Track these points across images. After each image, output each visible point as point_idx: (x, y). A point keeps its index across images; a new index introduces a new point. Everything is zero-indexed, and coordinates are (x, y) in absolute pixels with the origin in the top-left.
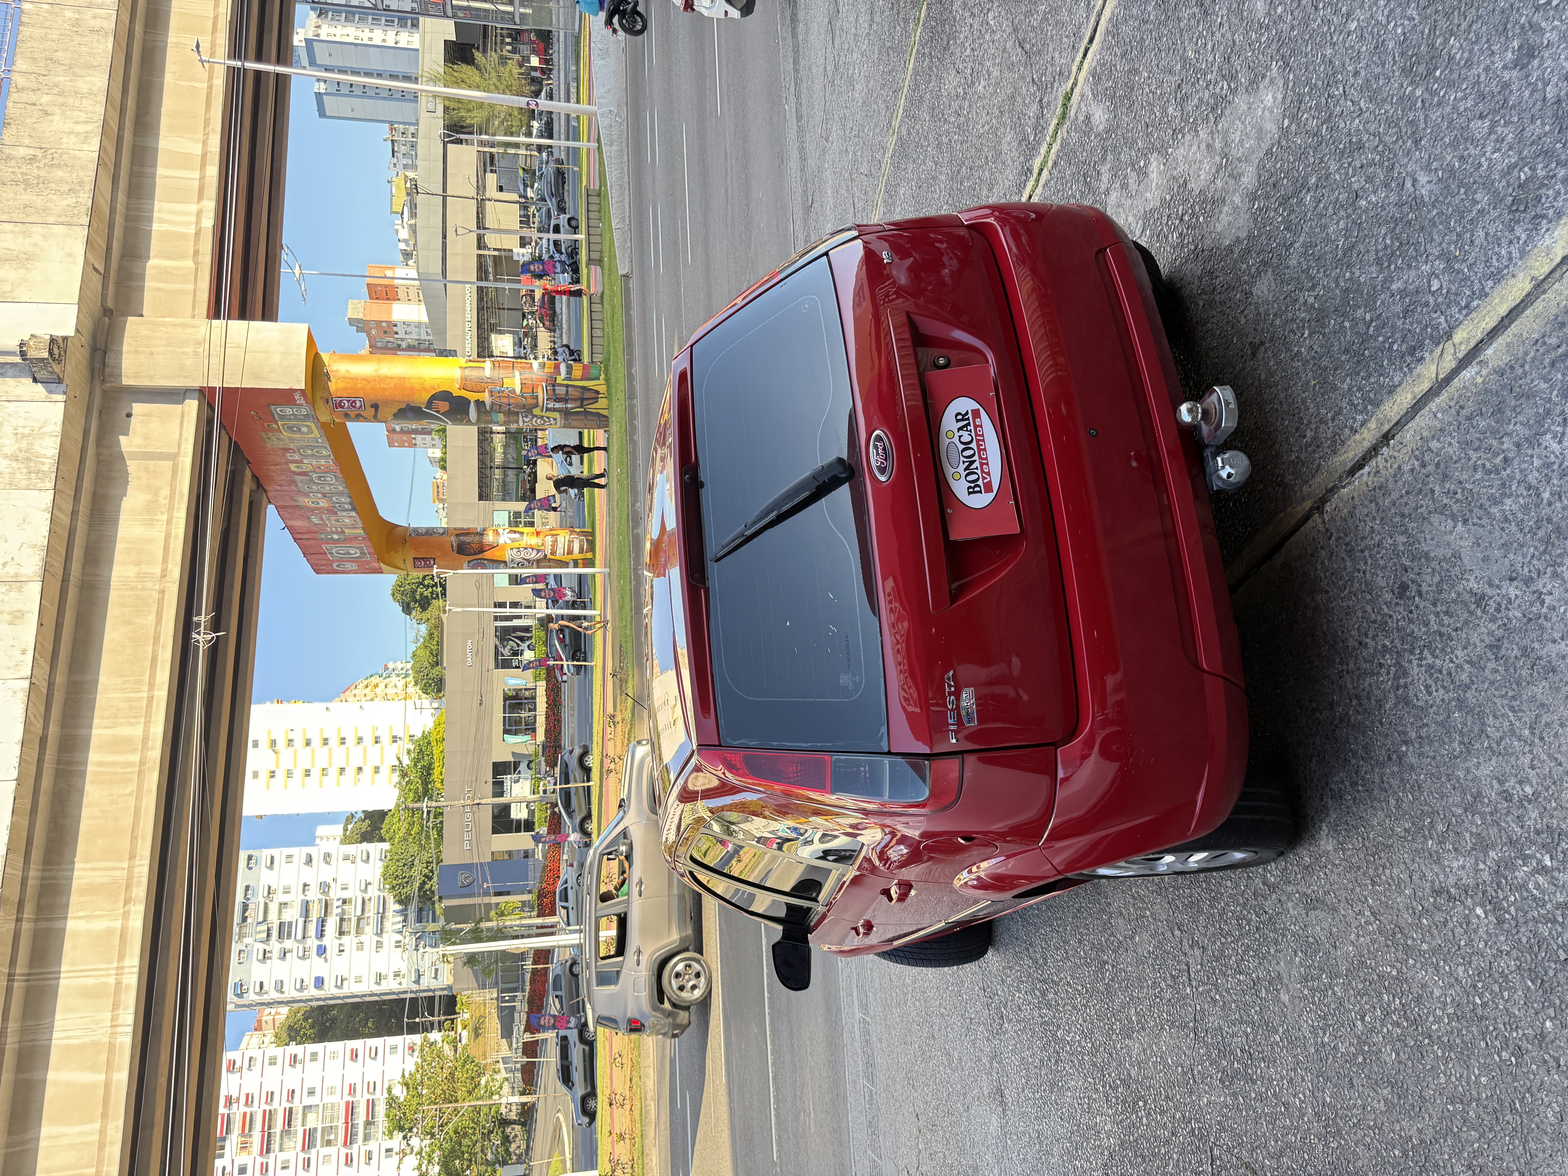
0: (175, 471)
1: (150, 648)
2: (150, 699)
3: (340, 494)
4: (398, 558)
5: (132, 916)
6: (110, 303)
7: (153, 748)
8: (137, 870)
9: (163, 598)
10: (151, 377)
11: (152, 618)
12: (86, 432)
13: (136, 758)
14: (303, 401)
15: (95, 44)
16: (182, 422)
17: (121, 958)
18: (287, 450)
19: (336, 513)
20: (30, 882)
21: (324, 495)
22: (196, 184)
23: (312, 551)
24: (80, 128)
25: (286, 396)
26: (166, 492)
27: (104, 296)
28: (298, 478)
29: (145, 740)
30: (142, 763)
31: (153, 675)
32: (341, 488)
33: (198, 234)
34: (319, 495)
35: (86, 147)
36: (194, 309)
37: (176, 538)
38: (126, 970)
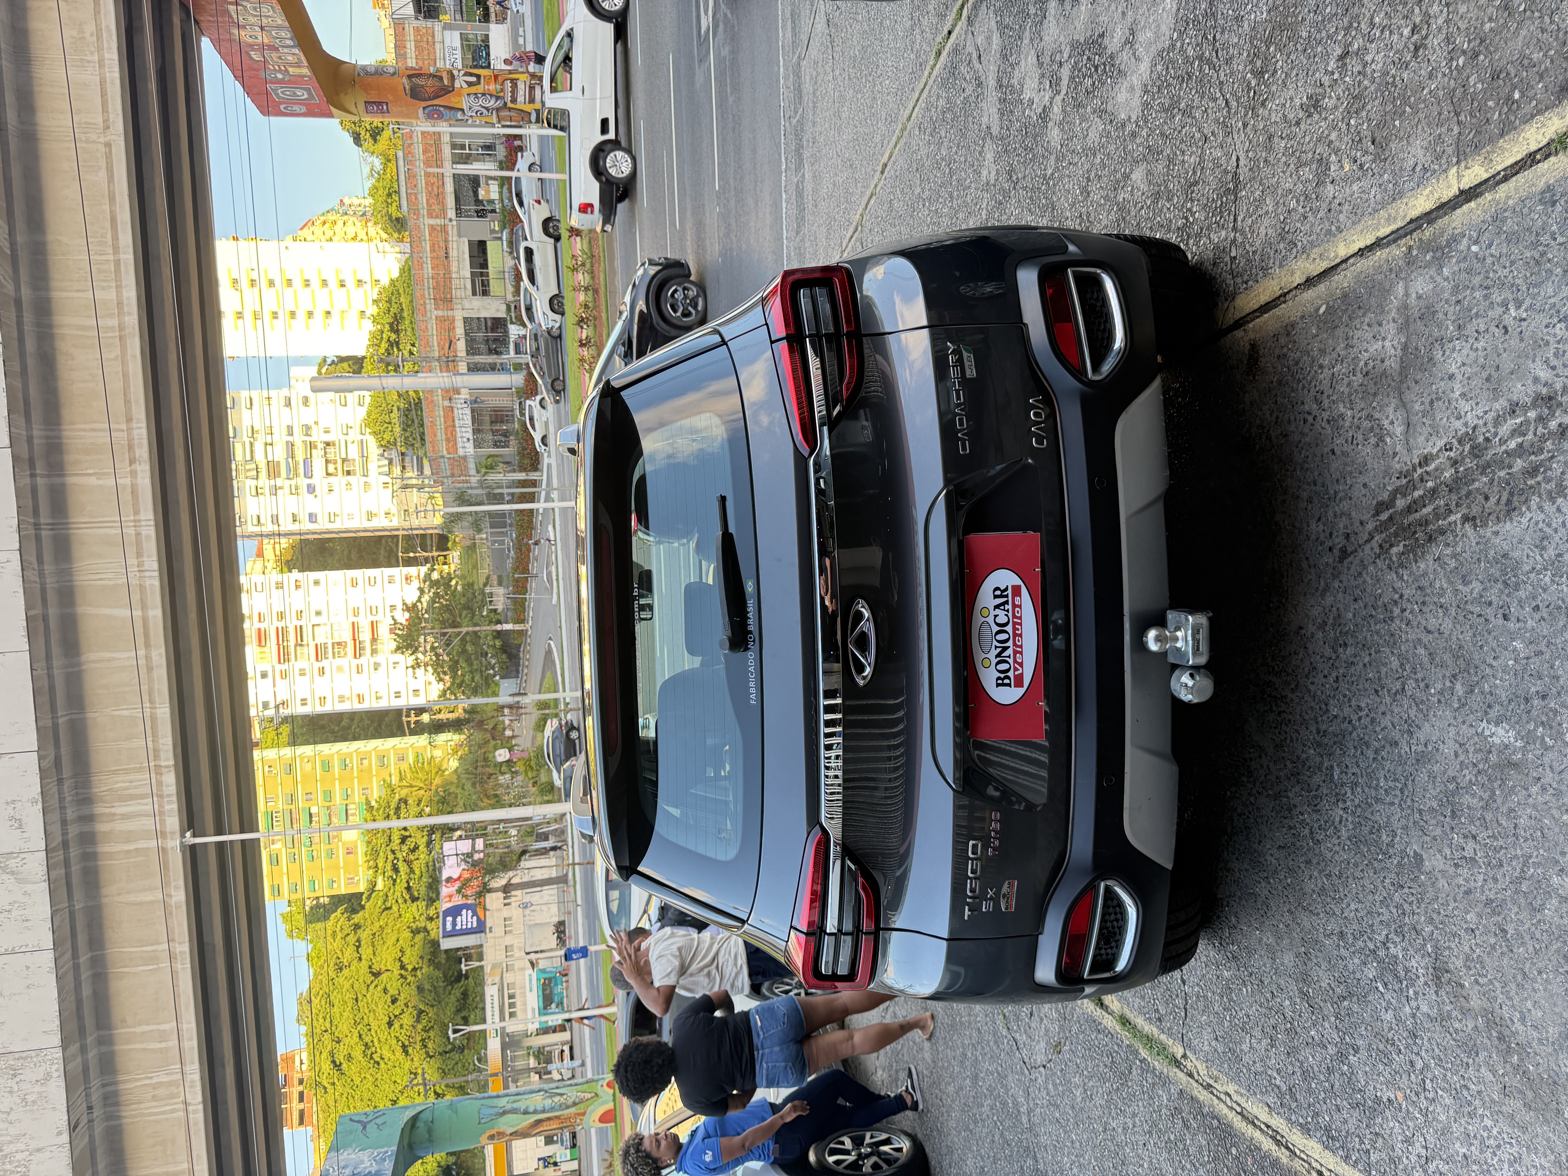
1: (107, 208)
2: (117, 263)
3: (280, 27)
4: (348, 101)
5: (139, 475)
7: (130, 314)
8: (135, 432)
9: (110, 153)
11: (103, 174)
17: (136, 512)
19: (277, 49)
20: (36, 441)
21: (262, 28)
23: (255, 90)
26: (91, 27)
29: (120, 304)
30: (121, 328)
31: (115, 237)
32: (280, 22)
34: (257, 29)
38: (143, 523)
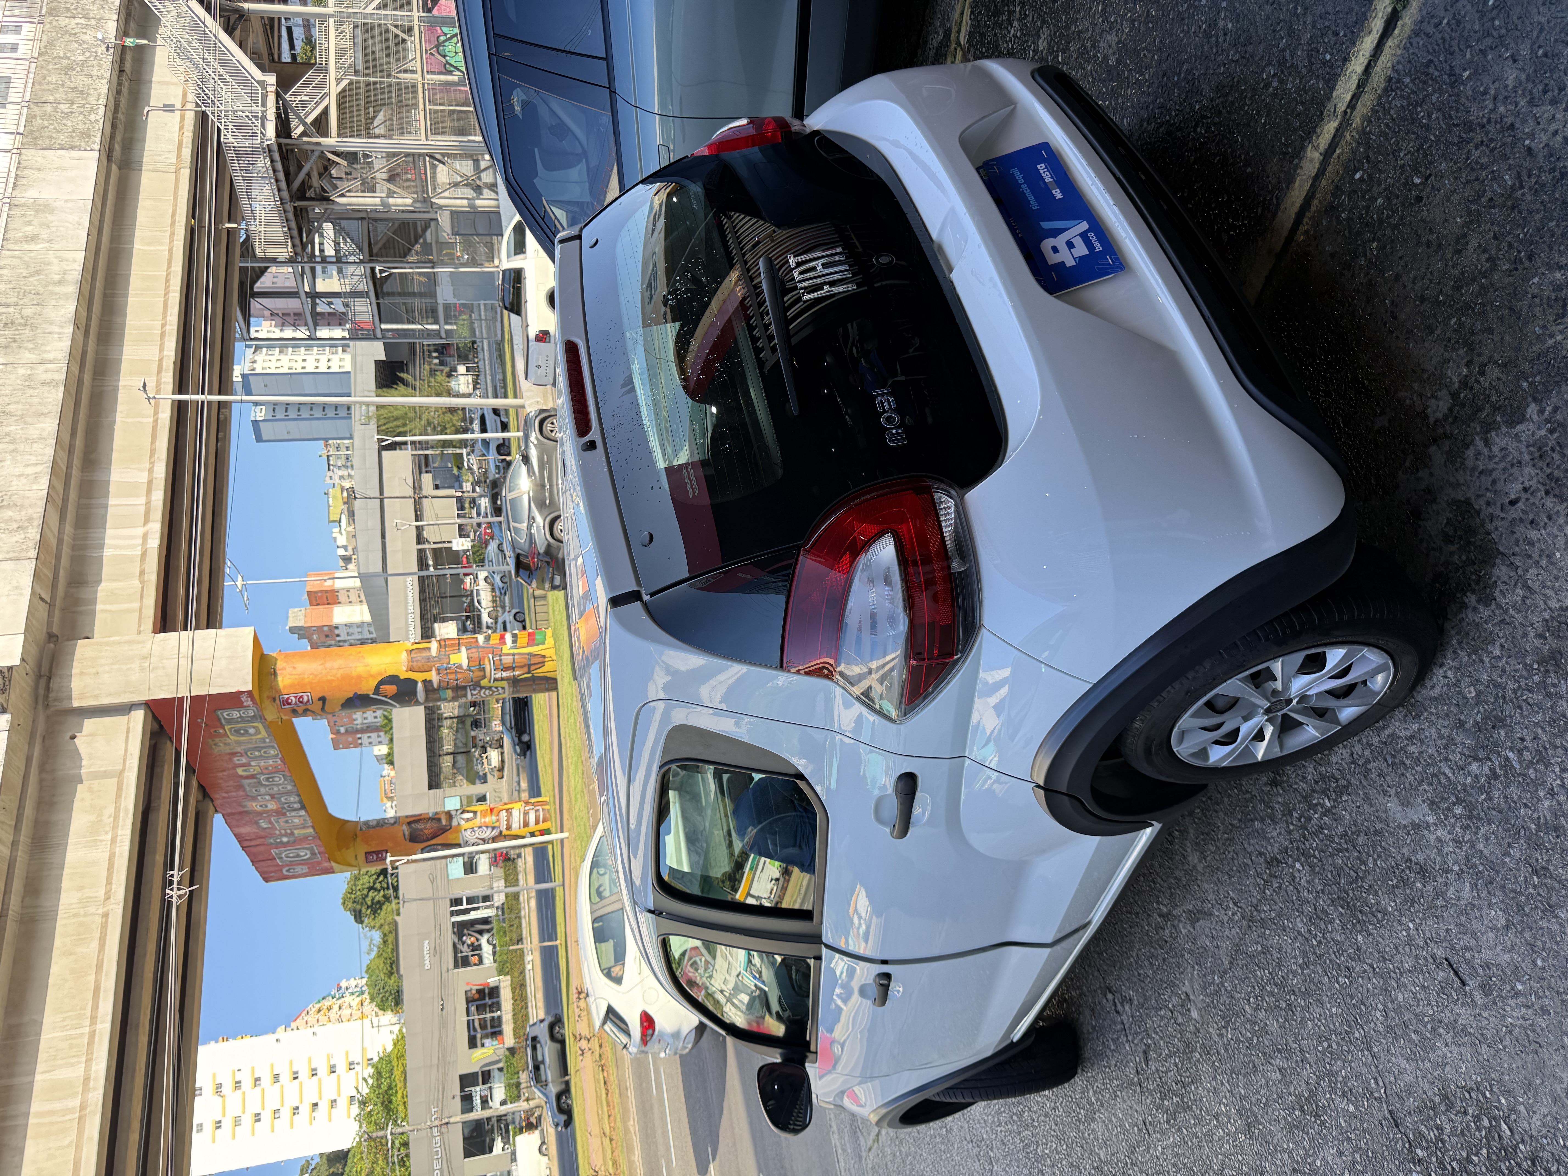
0: (120, 788)
2: (92, 1034)
3: (289, 793)
4: (349, 854)
6: (55, 630)
7: (95, 1089)
9: (106, 922)
10: (97, 697)
11: (95, 945)
12: (29, 760)
13: (76, 1102)
14: (250, 703)
15: (46, 395)
16: (127, 737)
18: (234, 754)
19: (284, 814)
21: (273, 797)
22: (142, 509)
23: (260, 857)
24: (30, 470)
25: (233, 700)
26: (111, 810)
27: (49, 623)
28: (246, 782)
29: (87, 1080)
30: (83, 1107)
31: (95, 1007)
32: (289, 787)
33: (144, 555)
34: (268, 797)
35: (35, 487)
36: (140, 626)
37: (121, 856)
